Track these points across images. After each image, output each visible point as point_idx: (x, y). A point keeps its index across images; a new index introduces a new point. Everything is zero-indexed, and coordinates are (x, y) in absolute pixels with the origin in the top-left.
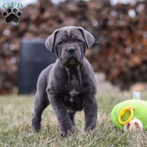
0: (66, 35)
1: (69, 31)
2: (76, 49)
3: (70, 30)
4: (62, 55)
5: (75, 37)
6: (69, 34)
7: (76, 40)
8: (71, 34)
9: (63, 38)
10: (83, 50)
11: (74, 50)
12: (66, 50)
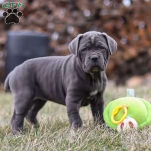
0: (90, 42)
1: (93, 38)
2: (99, 57)
3: (94, 36)
4: (86, 62)
5: (99, 44)
6: (93, 41)
7: (100, 47)
8: (95, 41)
9: (87, 45)
10: (106, 57)
11: (96, 59)
12: (89, 58)
